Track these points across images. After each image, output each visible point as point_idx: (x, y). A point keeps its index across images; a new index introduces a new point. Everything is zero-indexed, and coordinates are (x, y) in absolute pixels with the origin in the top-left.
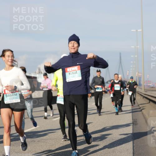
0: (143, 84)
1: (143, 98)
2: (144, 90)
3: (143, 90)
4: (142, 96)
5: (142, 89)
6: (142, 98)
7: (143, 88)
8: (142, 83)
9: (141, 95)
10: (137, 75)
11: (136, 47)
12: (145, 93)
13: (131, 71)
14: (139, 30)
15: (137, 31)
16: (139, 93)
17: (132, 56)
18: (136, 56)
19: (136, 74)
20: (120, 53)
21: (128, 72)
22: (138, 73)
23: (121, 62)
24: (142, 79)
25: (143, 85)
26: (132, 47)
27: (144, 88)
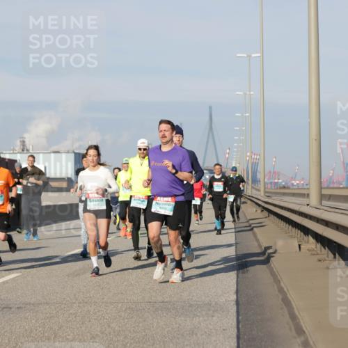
0: (262, 180)
1: (262, 211)
2: (265, 192)
3: (262, 193)
4: (259, 205)
5: (259, 190)
6: (259, 211)
7: (262, 189)
8: (260, 176)
9: (257, 204)
10: (248, 158)
11: (248, 93)
12: (266, 200)
13: (235, 149)
14: (253, 55)
15: (249, 56)
16: (251, 200)
17: (237, 115)
18: (247, 115)
19: (247, 156)
20: (210, 108)
21: (228, 151)
22: (252, 152)
23: (211, 128)
24: (260, 168)
25: (262, 183)
26: (238, 93)
27: (265, 188)
